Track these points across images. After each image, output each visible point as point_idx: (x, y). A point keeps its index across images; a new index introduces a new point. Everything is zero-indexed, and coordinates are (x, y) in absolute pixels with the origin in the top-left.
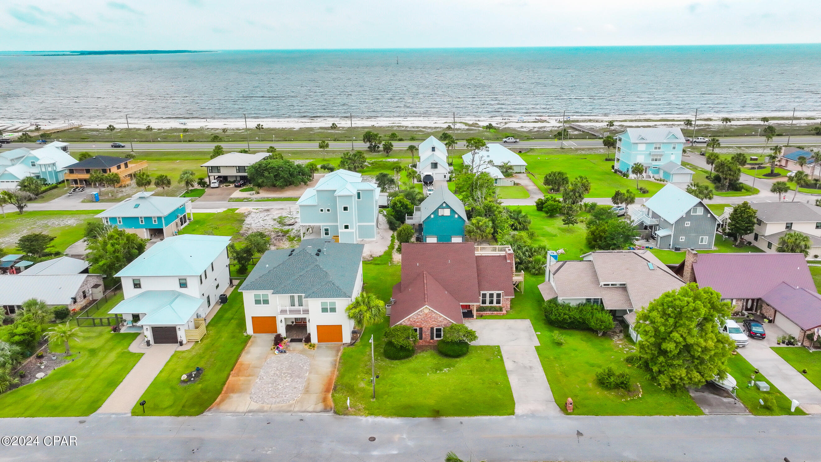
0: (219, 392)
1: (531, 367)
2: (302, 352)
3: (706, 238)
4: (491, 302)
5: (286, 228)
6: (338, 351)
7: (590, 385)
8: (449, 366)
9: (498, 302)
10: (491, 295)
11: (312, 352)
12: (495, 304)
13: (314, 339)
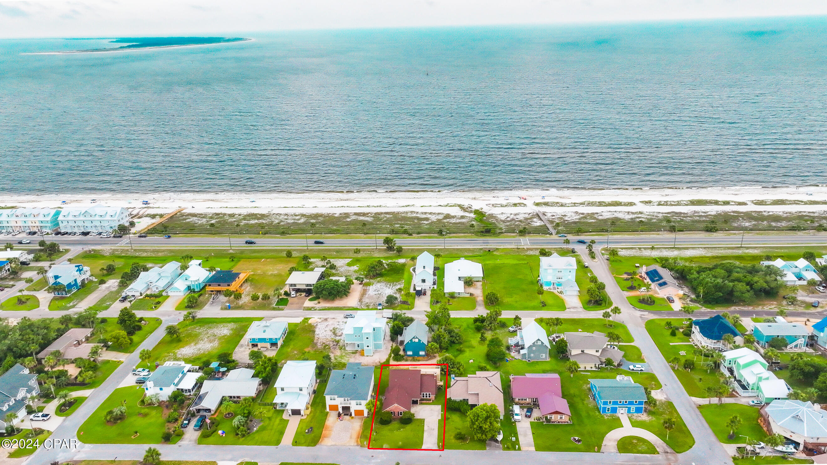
0: (320, 437)
1: (434, 429)
2: (349, 420)
3: (544, 355)
4: (426, 397)
5: (338, 338)
6: (362, 420)
7: (452, 437)
8: (403, 428)
9: (429, 397)
10: (426, 394)
11: (353, 420)
12: (428, 397)
13: (353, 415)
